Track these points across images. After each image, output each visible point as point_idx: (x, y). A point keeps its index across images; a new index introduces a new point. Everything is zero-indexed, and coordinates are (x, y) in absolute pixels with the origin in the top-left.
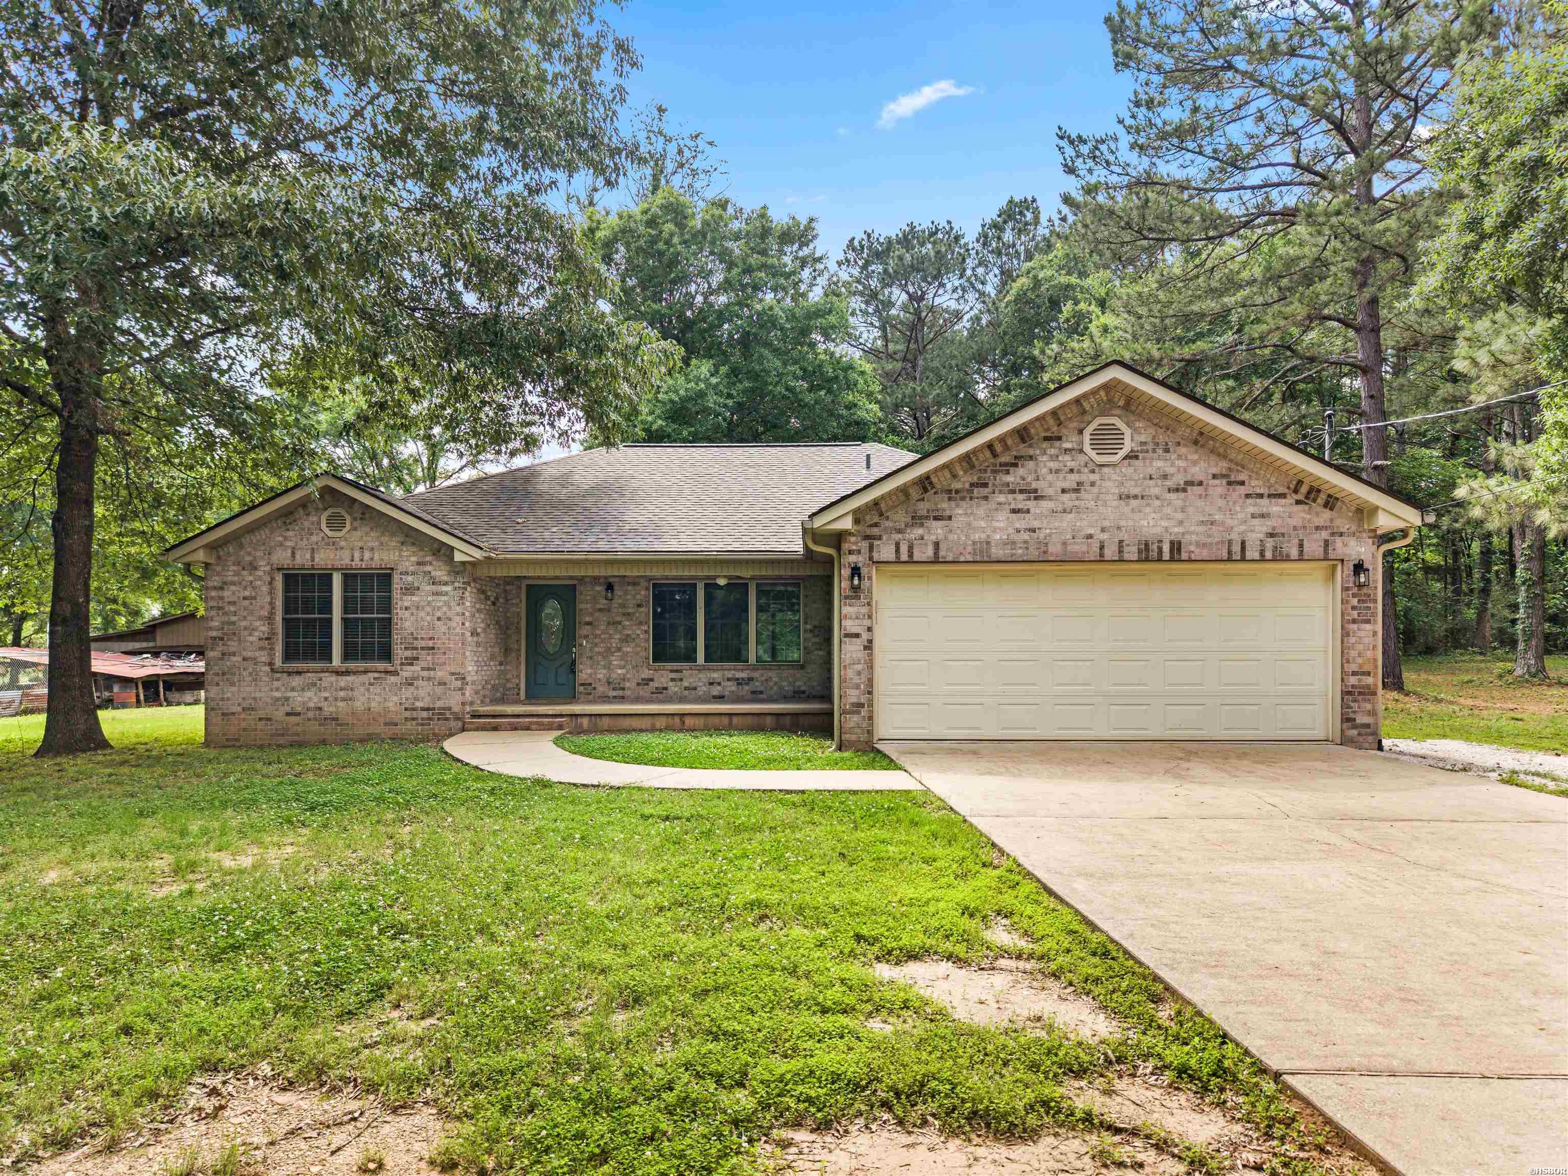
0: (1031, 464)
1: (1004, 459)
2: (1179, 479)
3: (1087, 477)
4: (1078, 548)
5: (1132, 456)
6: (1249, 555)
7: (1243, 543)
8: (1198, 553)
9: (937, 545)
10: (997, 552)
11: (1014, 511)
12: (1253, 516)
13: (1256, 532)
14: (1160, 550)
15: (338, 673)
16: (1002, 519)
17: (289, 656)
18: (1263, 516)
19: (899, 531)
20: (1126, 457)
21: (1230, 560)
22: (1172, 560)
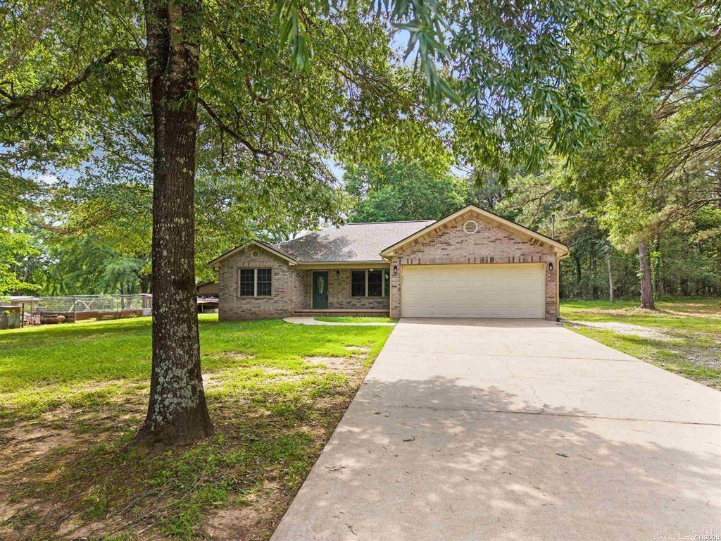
0: (447, 235)
1: (439, 234)
2: (493, 238)
3: (464, 238)
4: (462, 260)
5: (478, 232)
6: (515, 261)
7: (513, 258)
8: (499, 261)
9: (419, 260)
10: (437, 262)
11: (443, 249)
12: (517, 249)
13: (518, 254)
14: (487, 260)
15: (256, 299)
16: (439, 251)
17: (242, 294)
18: (520, 249)
19: (408, 256)
20: (477, 232)
21: (509, 263)
22: (491, 263)
